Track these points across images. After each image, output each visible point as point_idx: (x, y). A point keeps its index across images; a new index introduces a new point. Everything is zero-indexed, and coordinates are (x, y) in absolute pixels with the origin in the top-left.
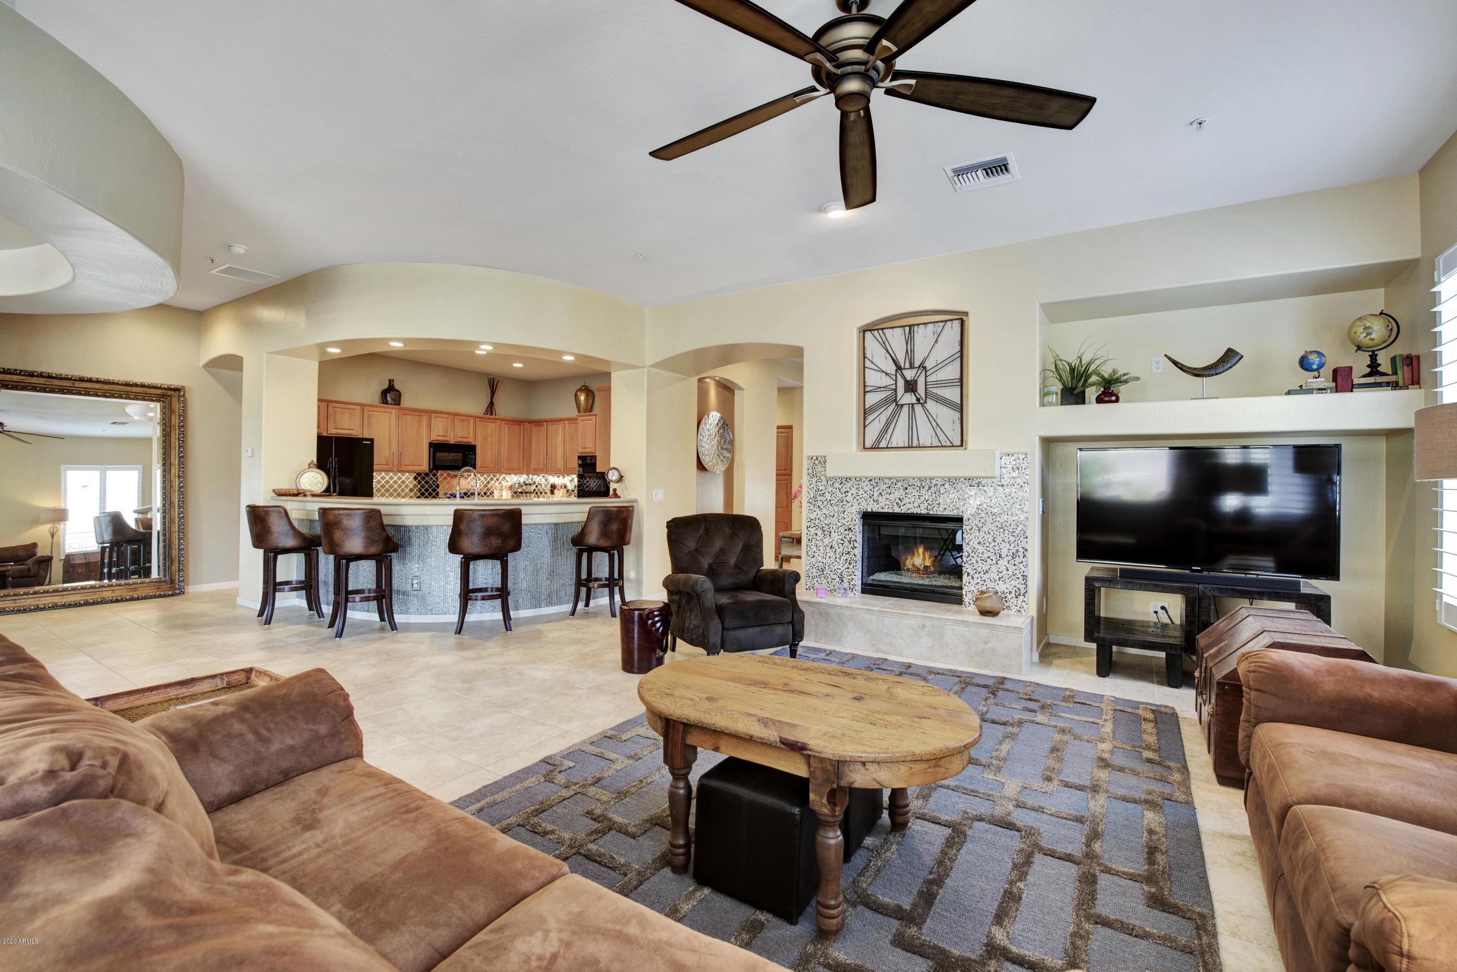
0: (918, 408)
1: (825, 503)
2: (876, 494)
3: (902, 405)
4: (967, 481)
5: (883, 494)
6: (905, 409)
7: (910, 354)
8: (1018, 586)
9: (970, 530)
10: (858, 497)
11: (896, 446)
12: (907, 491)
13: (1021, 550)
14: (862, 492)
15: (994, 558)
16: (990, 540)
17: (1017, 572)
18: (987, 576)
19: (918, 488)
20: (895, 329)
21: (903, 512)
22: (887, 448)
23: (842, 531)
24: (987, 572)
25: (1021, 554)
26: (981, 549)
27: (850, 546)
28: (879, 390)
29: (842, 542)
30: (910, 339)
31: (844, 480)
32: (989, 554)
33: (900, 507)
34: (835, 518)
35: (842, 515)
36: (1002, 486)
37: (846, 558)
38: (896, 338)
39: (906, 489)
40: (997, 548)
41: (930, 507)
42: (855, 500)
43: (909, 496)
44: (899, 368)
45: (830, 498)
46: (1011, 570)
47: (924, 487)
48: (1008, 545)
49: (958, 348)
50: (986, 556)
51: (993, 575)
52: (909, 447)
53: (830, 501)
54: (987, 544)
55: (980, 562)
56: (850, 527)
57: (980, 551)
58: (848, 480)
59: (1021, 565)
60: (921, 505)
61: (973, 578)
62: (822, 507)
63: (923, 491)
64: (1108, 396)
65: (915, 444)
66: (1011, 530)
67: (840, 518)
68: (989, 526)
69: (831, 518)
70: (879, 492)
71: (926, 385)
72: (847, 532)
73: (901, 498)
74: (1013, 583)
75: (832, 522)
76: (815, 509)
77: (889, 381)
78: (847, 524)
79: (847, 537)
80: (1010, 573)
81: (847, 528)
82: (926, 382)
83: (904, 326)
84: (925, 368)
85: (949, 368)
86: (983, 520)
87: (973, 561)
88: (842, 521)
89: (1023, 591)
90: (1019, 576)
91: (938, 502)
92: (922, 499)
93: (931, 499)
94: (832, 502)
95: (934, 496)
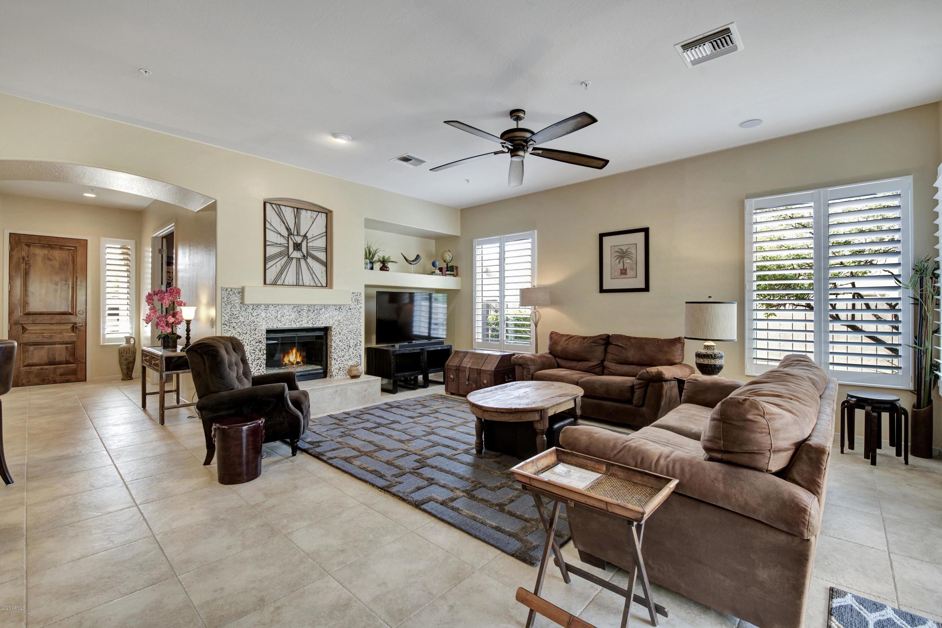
0: (302, 262)
1: (239, 324)
2: (279, 316)
3: (292, 258)
4: (334, 307)
5: (284, 316)
6: (294, 261)
7: (297, 225)
8: (358, 361)
9: (336, 334)
10: (267, 319)
11: (288, 284)
12: (300, 313)
13: (359, 342)
14: (269, 314)
15: (347, 348)
16: (345, 339)
17: (357, 354)
18: (344, 358)
19: (307, 311)
20: (287, 207)
21: (298, 326)
22: (282, 285)
23: (253, 344)
24: (344, 356)
25: (358, 344)
26: (341, 344)
27: (260, 354)
28: (276, 245)
29: (254, 351)
30: (297, 217)
31: (255, 307)
32: (345, 346)
33: (296, 324)
34: (248, 334)
35: (253, 332)
36: (351, 309)
37: (257, 362)
38: (289, 214)
39: (300, 312)
40: (348, 343)
41: (314, 323)
42: (264, 320)
43: (301, 316)
44: (290, 234)
45: (243, 320)
46: (354, 353)
47: (310, 311)
48: (353, 340)
49: (324, 230)
50: (343, 347)
51: (346, 357)
52: (297, 285)
53: (243, 322)
54: (344, 341)
55: (340, 351)
56: (260, 340)
57: (340, 345)
58: (259, 306)
59: (359, 350)
60: (309, 322)
61: (337, 361)
62: (236, 327)
63: (310, 313)
64: (384, 268)
65: (301, 283)
66: (354, 332)
67: (252, 334)
68: (344, 331)
69: (244, 335)
70: (282, 314)
71: (307, 248)
72: (258, 344)
73: (296, 318)
74: (356, 360)
75: (245, 338)
76: (230, 329)
77: (283, 241)
78: (258, 338)
79: (258, 347)
80: (354, 355)
81: (258, 341)
82: (307, 246)
83: (294, 208)
84: (307, 237)
85: (320, 240)
86: (341, 328)
87: (337, 351)
88: (254, 336)
89: (359, 363)
90: (358, 355)
91: (318, 319)
92: (309, 318)
93: (314, 318)
94: (245, 323)
95: (316, 315)
